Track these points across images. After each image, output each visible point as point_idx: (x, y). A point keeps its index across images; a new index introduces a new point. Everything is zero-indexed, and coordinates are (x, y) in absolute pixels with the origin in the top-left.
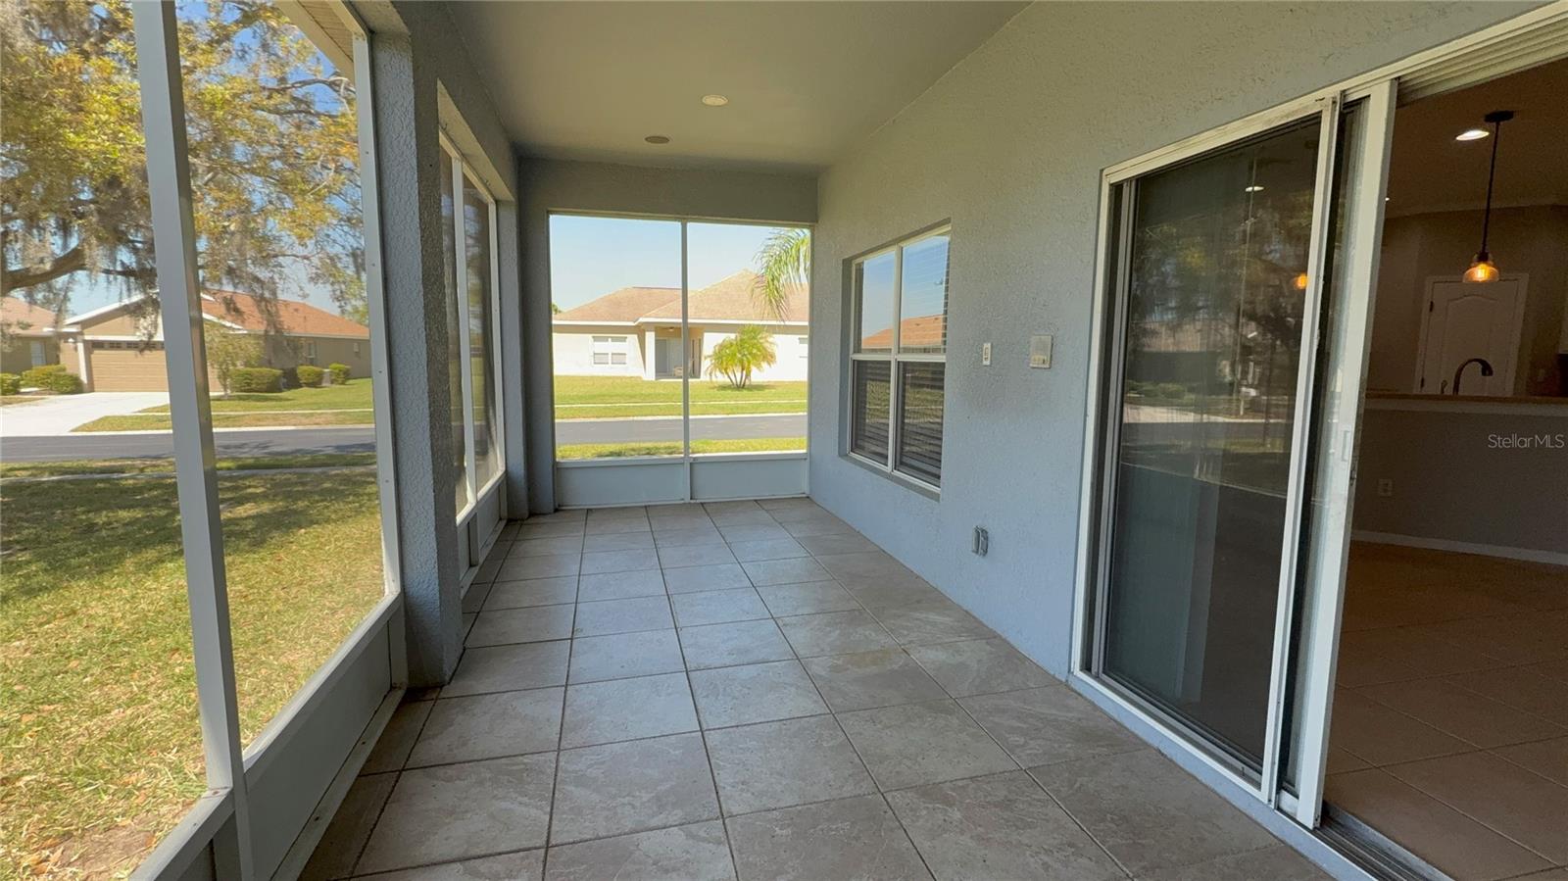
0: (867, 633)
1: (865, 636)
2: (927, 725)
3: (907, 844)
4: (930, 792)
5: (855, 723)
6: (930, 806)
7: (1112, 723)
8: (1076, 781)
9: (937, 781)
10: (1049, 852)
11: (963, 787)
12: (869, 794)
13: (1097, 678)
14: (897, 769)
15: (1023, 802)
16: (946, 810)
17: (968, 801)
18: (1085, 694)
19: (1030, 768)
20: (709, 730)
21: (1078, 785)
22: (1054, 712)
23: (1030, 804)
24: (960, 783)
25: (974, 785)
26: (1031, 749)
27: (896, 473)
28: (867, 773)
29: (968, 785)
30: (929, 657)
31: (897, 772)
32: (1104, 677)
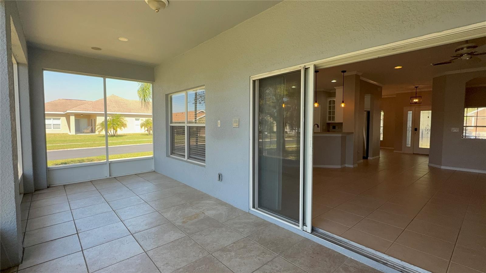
0: (190, 210)
1: (190, 211)
2: (217, 232)
3: (223, 265)
4: (224, 250)
5: (196, 237)
6: (226, 253)
7: (262, 220)
8: (259, 236)
9: (225, 246)
10: (259, 256)
11: (232, 246)
12: (207, 255)
13: (257, 209)
14: (213, 246)
15: (249, 245)
16: (230, 253)
17: (235, 249)
18: (254, 214)
19: (247, 236)
20: (148, 251)
21: (260, 237)
22: (248, 221)
23: (250, 245)
24: (231, 245)
25: (234, 245)
26: (246, 231)
27: (189, 160)
28: (204, 250)
29: (233, 245)
30: (210, 213)
31: (213, 247)
32: (259, 209)
